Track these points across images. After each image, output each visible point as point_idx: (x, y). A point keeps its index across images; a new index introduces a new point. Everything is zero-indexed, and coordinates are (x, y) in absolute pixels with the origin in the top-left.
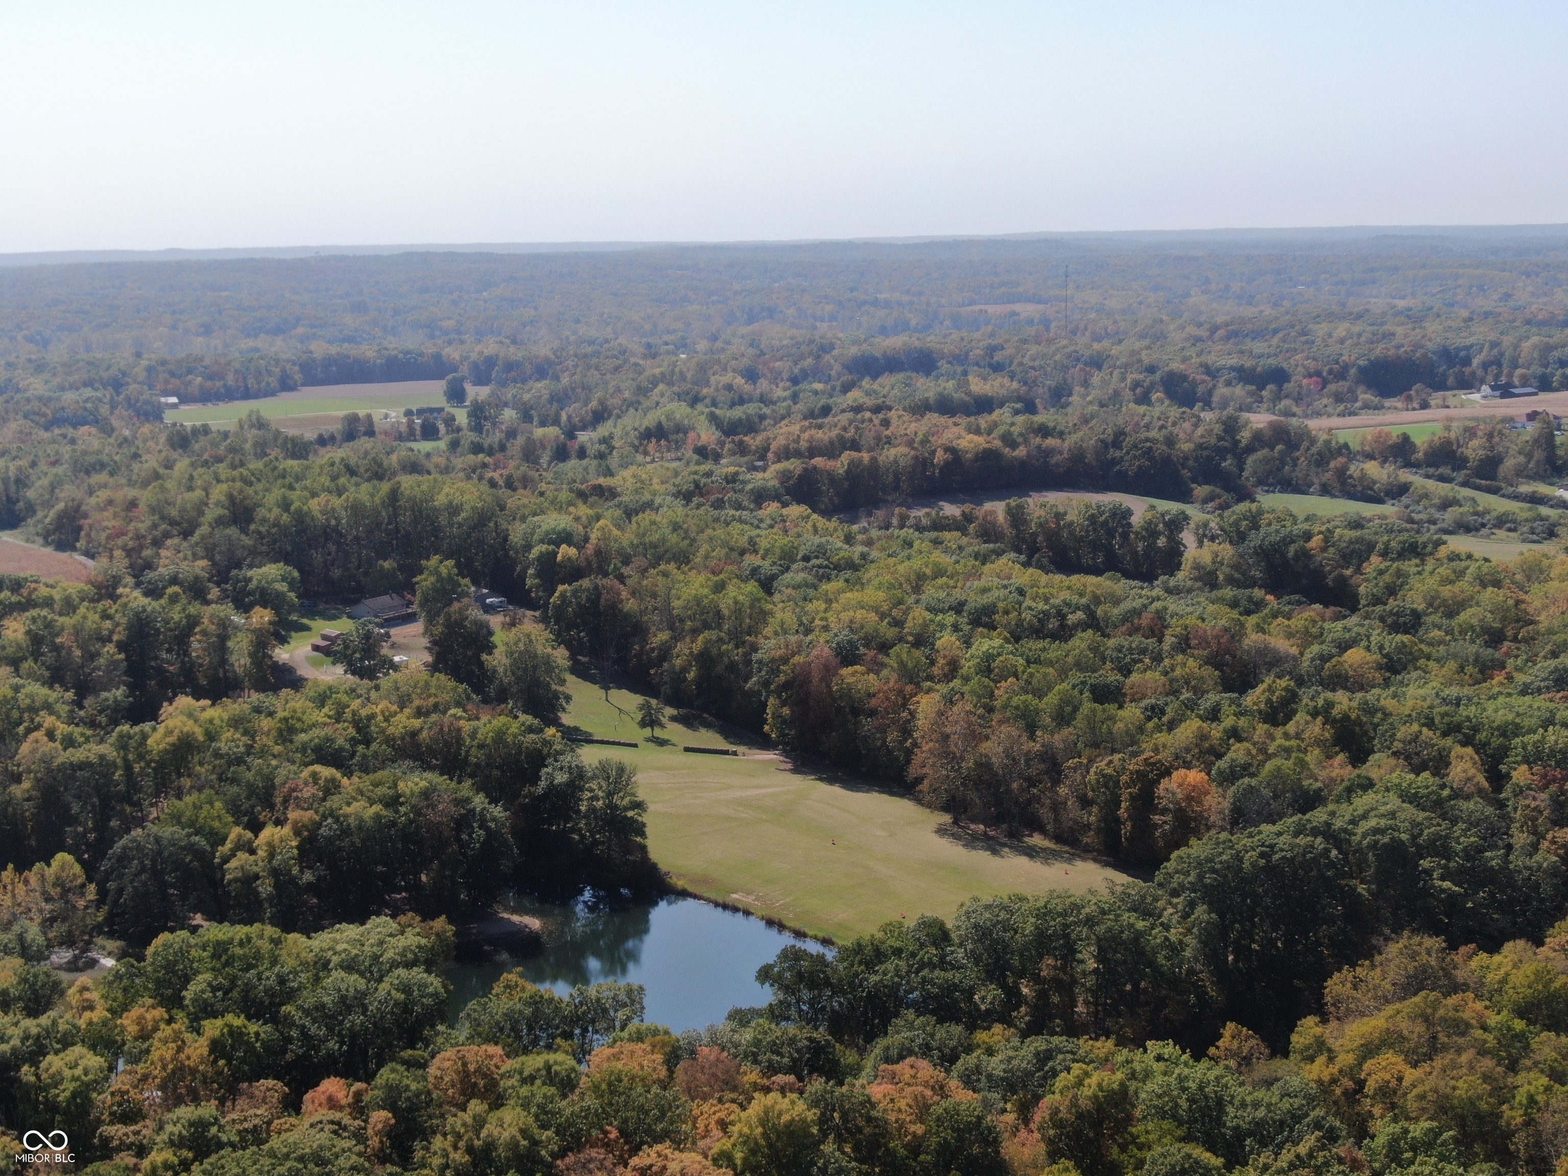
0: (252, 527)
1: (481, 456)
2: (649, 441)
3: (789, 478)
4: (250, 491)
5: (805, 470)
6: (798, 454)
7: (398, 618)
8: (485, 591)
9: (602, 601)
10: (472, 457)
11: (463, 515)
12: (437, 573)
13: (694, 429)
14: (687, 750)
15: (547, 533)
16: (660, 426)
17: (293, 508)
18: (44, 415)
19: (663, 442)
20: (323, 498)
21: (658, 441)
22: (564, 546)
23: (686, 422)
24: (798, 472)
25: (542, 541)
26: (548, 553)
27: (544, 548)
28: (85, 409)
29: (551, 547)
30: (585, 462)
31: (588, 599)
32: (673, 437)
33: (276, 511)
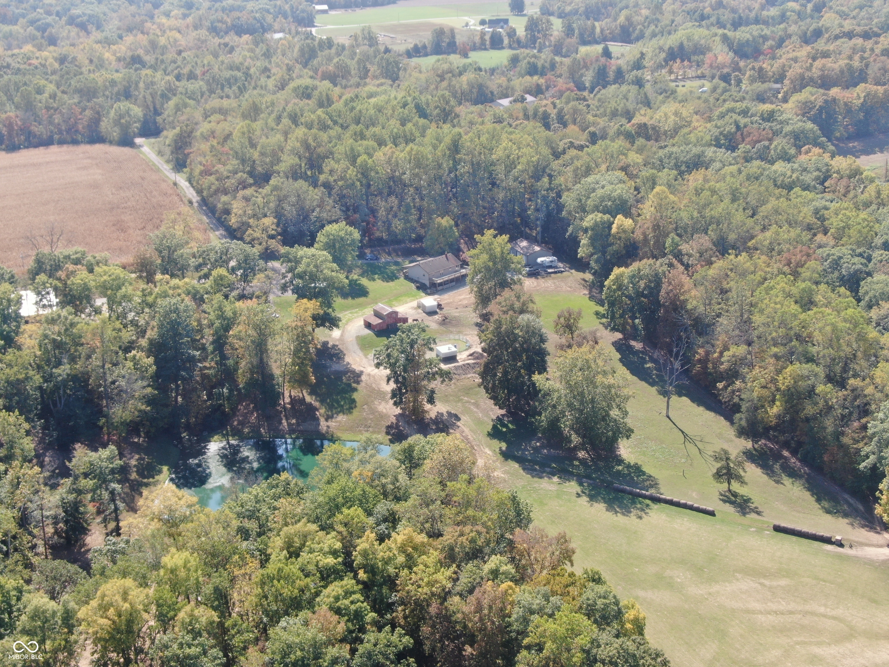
0: (322, 178)
1: (536, 78)
2: (675, 61)
3: (811, 109)
4: (324, 136)
5: (826, 101)
6: (811, 82)
7: (452, 281)
8: (537, 248)
9: (663, 293)
10: (528, 78)
11: (519, 167)
12: (489, 250)
13: (709, 49)
14: (778, 529)
15: (602, 199)
16: (681, 46)
17: (359, 160)
18: (225, 23)
19: (686, 63)
20: (388, 149)
21: (683, 61)
22: (619, 216)
23: (703, 42)
24: (819, 103)
25: (596, 209)
26: (603, 223)
27: (598, 217)
28: (255, 18)
29: (607, 217)
30: (624, 88)
31: (647, 287)
32: (694, 58)
33: (344, 164)
